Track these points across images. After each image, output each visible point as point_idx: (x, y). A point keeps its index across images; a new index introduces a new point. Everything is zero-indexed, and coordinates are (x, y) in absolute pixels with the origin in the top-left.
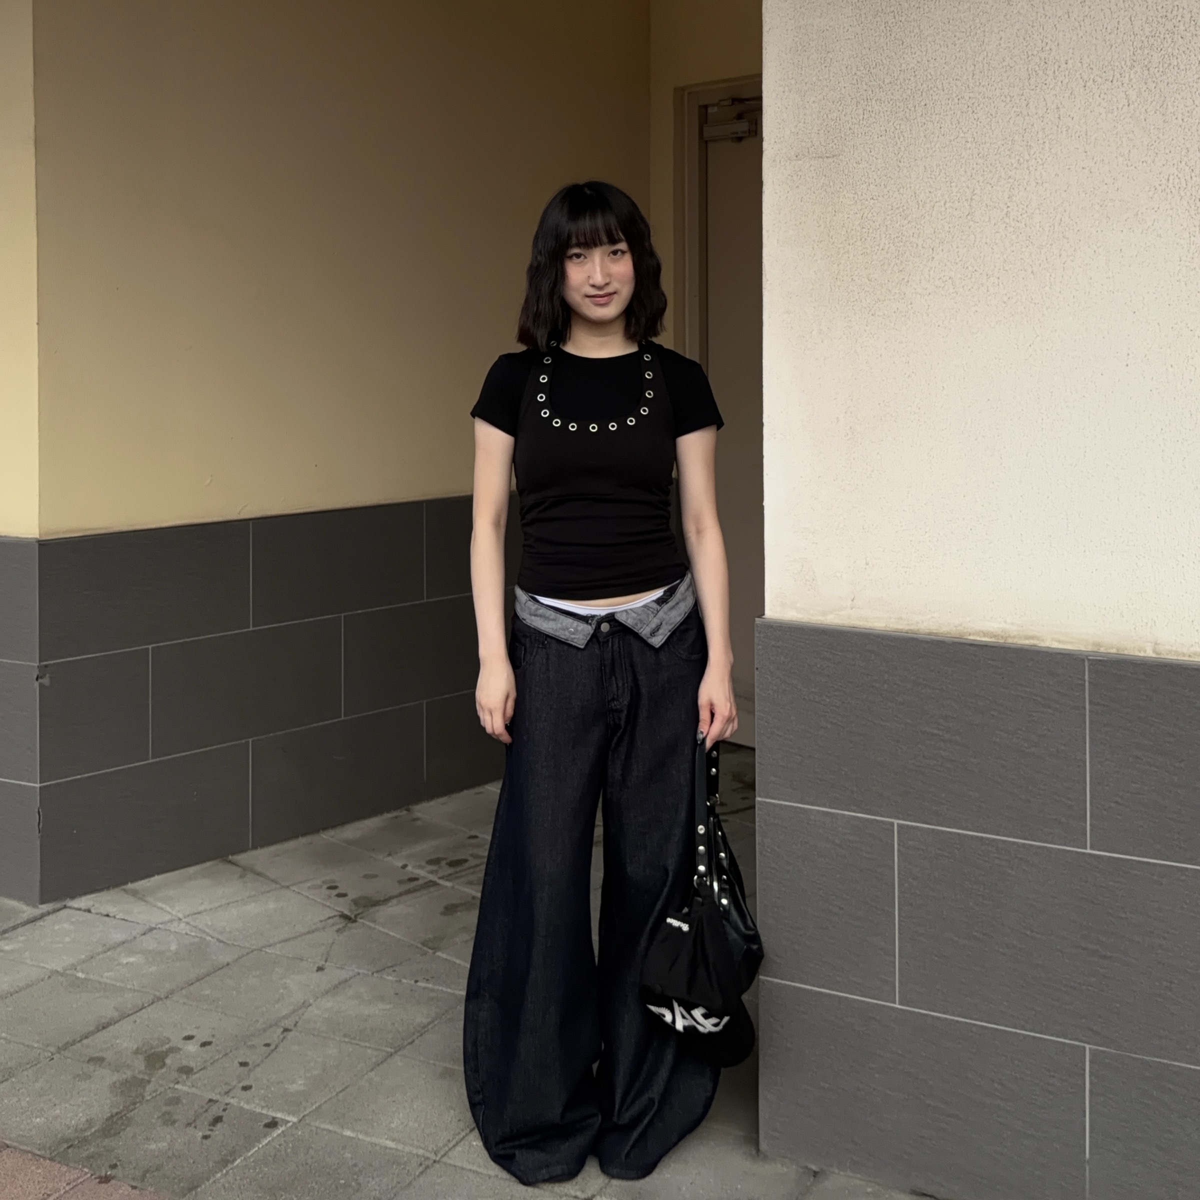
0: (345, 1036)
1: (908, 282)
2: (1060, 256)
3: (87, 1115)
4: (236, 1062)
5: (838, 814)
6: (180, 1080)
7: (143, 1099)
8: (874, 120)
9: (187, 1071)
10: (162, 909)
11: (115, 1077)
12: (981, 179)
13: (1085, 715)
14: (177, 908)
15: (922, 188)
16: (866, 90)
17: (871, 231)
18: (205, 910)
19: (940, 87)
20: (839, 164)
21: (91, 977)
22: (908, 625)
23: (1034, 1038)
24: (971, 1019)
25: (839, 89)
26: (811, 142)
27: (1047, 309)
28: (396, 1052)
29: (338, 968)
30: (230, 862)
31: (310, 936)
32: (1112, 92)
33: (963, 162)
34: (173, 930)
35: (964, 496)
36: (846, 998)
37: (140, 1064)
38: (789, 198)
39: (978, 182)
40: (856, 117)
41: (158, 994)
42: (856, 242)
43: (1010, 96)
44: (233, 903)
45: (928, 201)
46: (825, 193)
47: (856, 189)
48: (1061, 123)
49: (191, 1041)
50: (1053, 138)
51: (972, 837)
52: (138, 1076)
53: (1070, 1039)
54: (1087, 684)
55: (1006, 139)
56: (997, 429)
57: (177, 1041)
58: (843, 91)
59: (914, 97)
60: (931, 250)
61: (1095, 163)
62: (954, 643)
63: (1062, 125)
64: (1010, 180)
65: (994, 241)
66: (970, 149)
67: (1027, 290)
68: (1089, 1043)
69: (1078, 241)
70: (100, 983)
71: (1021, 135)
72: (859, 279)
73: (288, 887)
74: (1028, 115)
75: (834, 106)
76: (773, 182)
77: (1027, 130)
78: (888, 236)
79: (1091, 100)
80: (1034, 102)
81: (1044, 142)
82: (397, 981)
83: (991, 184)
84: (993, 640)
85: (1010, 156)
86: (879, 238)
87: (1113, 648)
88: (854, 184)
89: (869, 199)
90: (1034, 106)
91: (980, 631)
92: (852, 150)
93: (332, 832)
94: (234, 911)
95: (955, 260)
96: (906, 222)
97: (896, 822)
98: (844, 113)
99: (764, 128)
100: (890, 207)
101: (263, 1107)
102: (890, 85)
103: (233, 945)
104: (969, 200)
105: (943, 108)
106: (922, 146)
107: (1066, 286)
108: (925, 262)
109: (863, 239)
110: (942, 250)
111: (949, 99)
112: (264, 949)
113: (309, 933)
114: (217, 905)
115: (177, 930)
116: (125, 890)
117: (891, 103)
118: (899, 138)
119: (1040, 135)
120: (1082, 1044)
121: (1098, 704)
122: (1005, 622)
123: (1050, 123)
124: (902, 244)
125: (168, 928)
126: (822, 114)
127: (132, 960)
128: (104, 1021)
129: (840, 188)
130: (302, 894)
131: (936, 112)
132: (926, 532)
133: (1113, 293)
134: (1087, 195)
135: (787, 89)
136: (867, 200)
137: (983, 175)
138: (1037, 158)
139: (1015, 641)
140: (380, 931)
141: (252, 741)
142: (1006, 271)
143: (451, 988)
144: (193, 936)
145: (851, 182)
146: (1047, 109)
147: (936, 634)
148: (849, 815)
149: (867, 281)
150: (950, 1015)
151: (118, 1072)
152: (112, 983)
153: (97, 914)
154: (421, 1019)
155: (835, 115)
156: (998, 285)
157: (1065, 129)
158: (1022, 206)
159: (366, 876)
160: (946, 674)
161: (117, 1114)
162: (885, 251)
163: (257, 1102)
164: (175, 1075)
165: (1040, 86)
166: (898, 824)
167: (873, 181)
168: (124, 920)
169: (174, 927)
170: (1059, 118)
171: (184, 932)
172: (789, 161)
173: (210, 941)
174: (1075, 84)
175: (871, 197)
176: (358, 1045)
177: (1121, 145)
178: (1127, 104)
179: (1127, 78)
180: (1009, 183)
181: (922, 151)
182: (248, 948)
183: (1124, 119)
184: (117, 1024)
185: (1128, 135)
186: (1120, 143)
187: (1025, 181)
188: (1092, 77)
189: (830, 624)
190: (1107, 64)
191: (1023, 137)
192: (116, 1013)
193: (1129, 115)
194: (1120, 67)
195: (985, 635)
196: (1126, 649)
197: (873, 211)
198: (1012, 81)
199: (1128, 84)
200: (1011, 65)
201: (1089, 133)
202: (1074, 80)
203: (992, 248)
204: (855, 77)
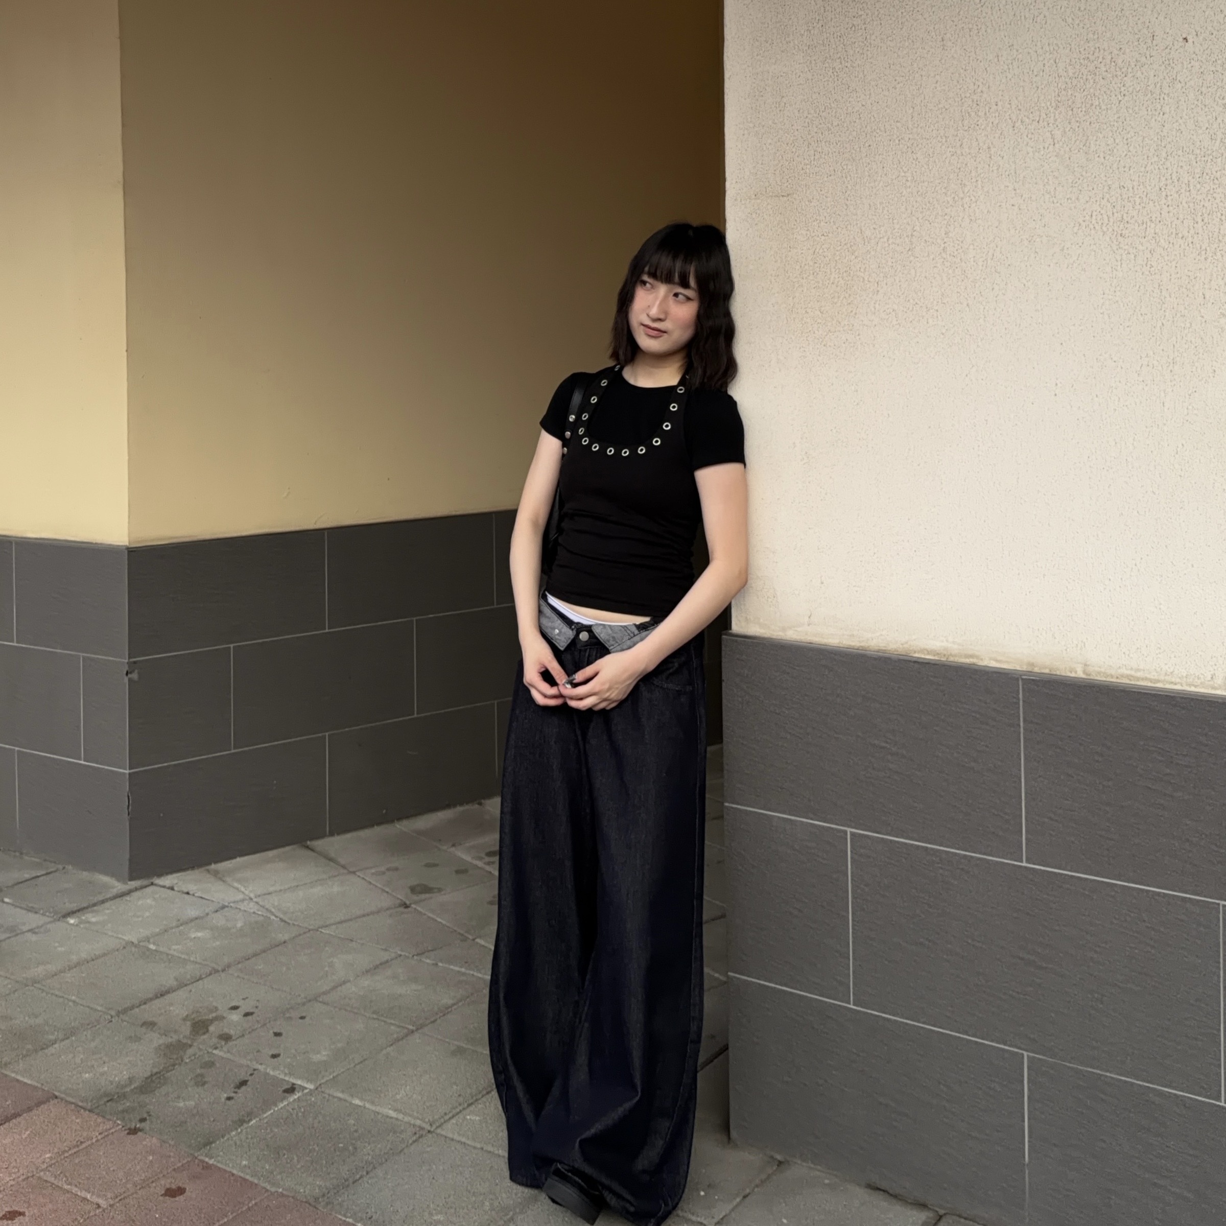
0: (374, 1012)
1: (856, 314)
2: (993, 289)
3: (130, 1073)
4: (271, 1032)
5: (797, 821)
6: (219, 1045)
7: (182, 1061)
8: (824, 161)
9: (226, 1038)
10: (237, 889)
11: (163, 1040)
12: (920, 216)
13: (1020, 733)
14: (251, 888)
15: (867, 225)
16: (816, 133)
17: (822, 266)
18: (276, 891)
19: (882, 129)
20: (793, 203)
21: (161, 949)
22: (859, 641)
23: (976, 1042)
24: (919, 1022)
25: (792, 131)
26: (769, 182)
27: (982, 340)
28: (417, 1029)
29: (382, 949)
30: (308, 847)
31: (364, 919)
32: (1039, 131)
33: (904, 200)
34: (242, 909)
35: (909, 520)
36: (806, 997)
37: (186, 1029)
39: (918, 219)
40: (808, 157)
41: (216, 967)
42: (809, 276)
43: (946, 137)
44: (302, 885)
45: (873, 237)
46: (780, 230)
47: (808, 226)
48: (992, 162)
49: (236, 1011)
50: (985, 176)
51: (918, 846)
52: (182, 1041)
53: (1009, 1046)
54: (1021, 702)
55: (942, 177)
56: (938, 455)
57: (222, 1009)
58: (796, 133)
59: (859, 138)
60: (876, 285)
61: (1024, 200)
62: (900, 660)
63: (993, 164)
64: (946, 217)
65: (932, 275)
66: (910, 187)
67: (963, 322)
68: (1027, 1051)
69: (1009, 275)
70: (168, 955)
71: (956, 174)
72: (812, 311)
73: (354, 873)
74: (962, 155)
75: (788, 148)
76: (735, 219)
77: (961, 169)
78: (837, 271)
79: (1019, 140)
80: (967, 142)
81: (977, 181)
82: (433, 964)
83: (929, 221)
84: (936, 658)
85: (946, 194)
86: (829, 272)
87: (1046, 668)
88: (807, 222)
89: (820, 235)
90: (967, 146)
91: (924, 649)
92: (804, 189)
93: (405, 822)
94: (301, 893)
95: (898, 293)
96: (853, 257)
97: (849, 830)
98: (797, 154)
99: (727, 169)
100: (839, 243)
101: (286, 1074)
102: (838, 127)
103: (294, 925)
104: (910, 236)
105: (886, 148)
106: (867, 185)
107: (999, 318)
108: (870, 295)
109: (815, 274)
110: (886, 284)
111: (890, 140)
112: (320, 930)
113: (364, 916)
114: (286, 887)
115: (246, 909)
116: (208, 871)
117: (839, 144)
118: (846, 178)
119: (973, 174)
120: (1021, 1051)
121: (1032, 722)
122: (947, 641)
123: (982, 162)
124: (850, 278)
125: (238, 907)
126: (777, 155)
127: (199, 934)
128: (163, 989)
129: (794, 225)
130: (365, 880)
131: (879, 152)
132: (875, 553)
133: (1042, 325)
134: (1017, 231)
135: (746, 132)
136: (818, 236)
137: (922, 212)
138: (971, 196)
139: (957, 659)
140: (429, 917)
141: (329, 735)
142: (944, 303)
143: (481, 973)
144: (258, 914)
145: (804, 219)
146: (979, 149)
147: (884, 651)
148: (807, 822)
149: (819, 313)
150: (900, 1018)
151: (166, 1036)
152: (177, 955)
153: (179, 892)
154: (447, 1000)
155: (789, 156)
156: (937, 317)
157: (996, 168)
158: (958, 242)
159: (428, 865)
160: (893, 689)
161: (156, 1073)
162: (835, 285)
163: (282, 1069)
164: (215, 1040)
165: (973, 126)
166: (851, 832)
167: (824, 219)
168: (201, 898)
169: (242, 906)
170: (990, 157)
171: (252, 911)
172: (748, 200)
173: (273, 920)
174: (1005, 125)
175: (822, 234)
176: (385, 1022)
177: (1047, 183)
178: (1053, 143)
179: (1052, 118)
180: (945, 219)
181: (867, 190)
182: (306, 928)
183: (1050, 157)
184: (174, 993)
185: (1055, 173)
186: (1046, 180)
187: (960, 219)
188: (1020, 118)
189: (789, 639)
190: (1033, 105)
191: (958, 176)
192: (175, 983)
193: (1055, 154)
194: (1046, 108)
195: (928, 653)
196: (1058, 670)
197: (823, 247)
198: (947, 122)
199: (1053, 124)
200: (947, 107)
201: (1018, 172)
202: (1004, 121)
203: (931, 282)
204: (807, 120)
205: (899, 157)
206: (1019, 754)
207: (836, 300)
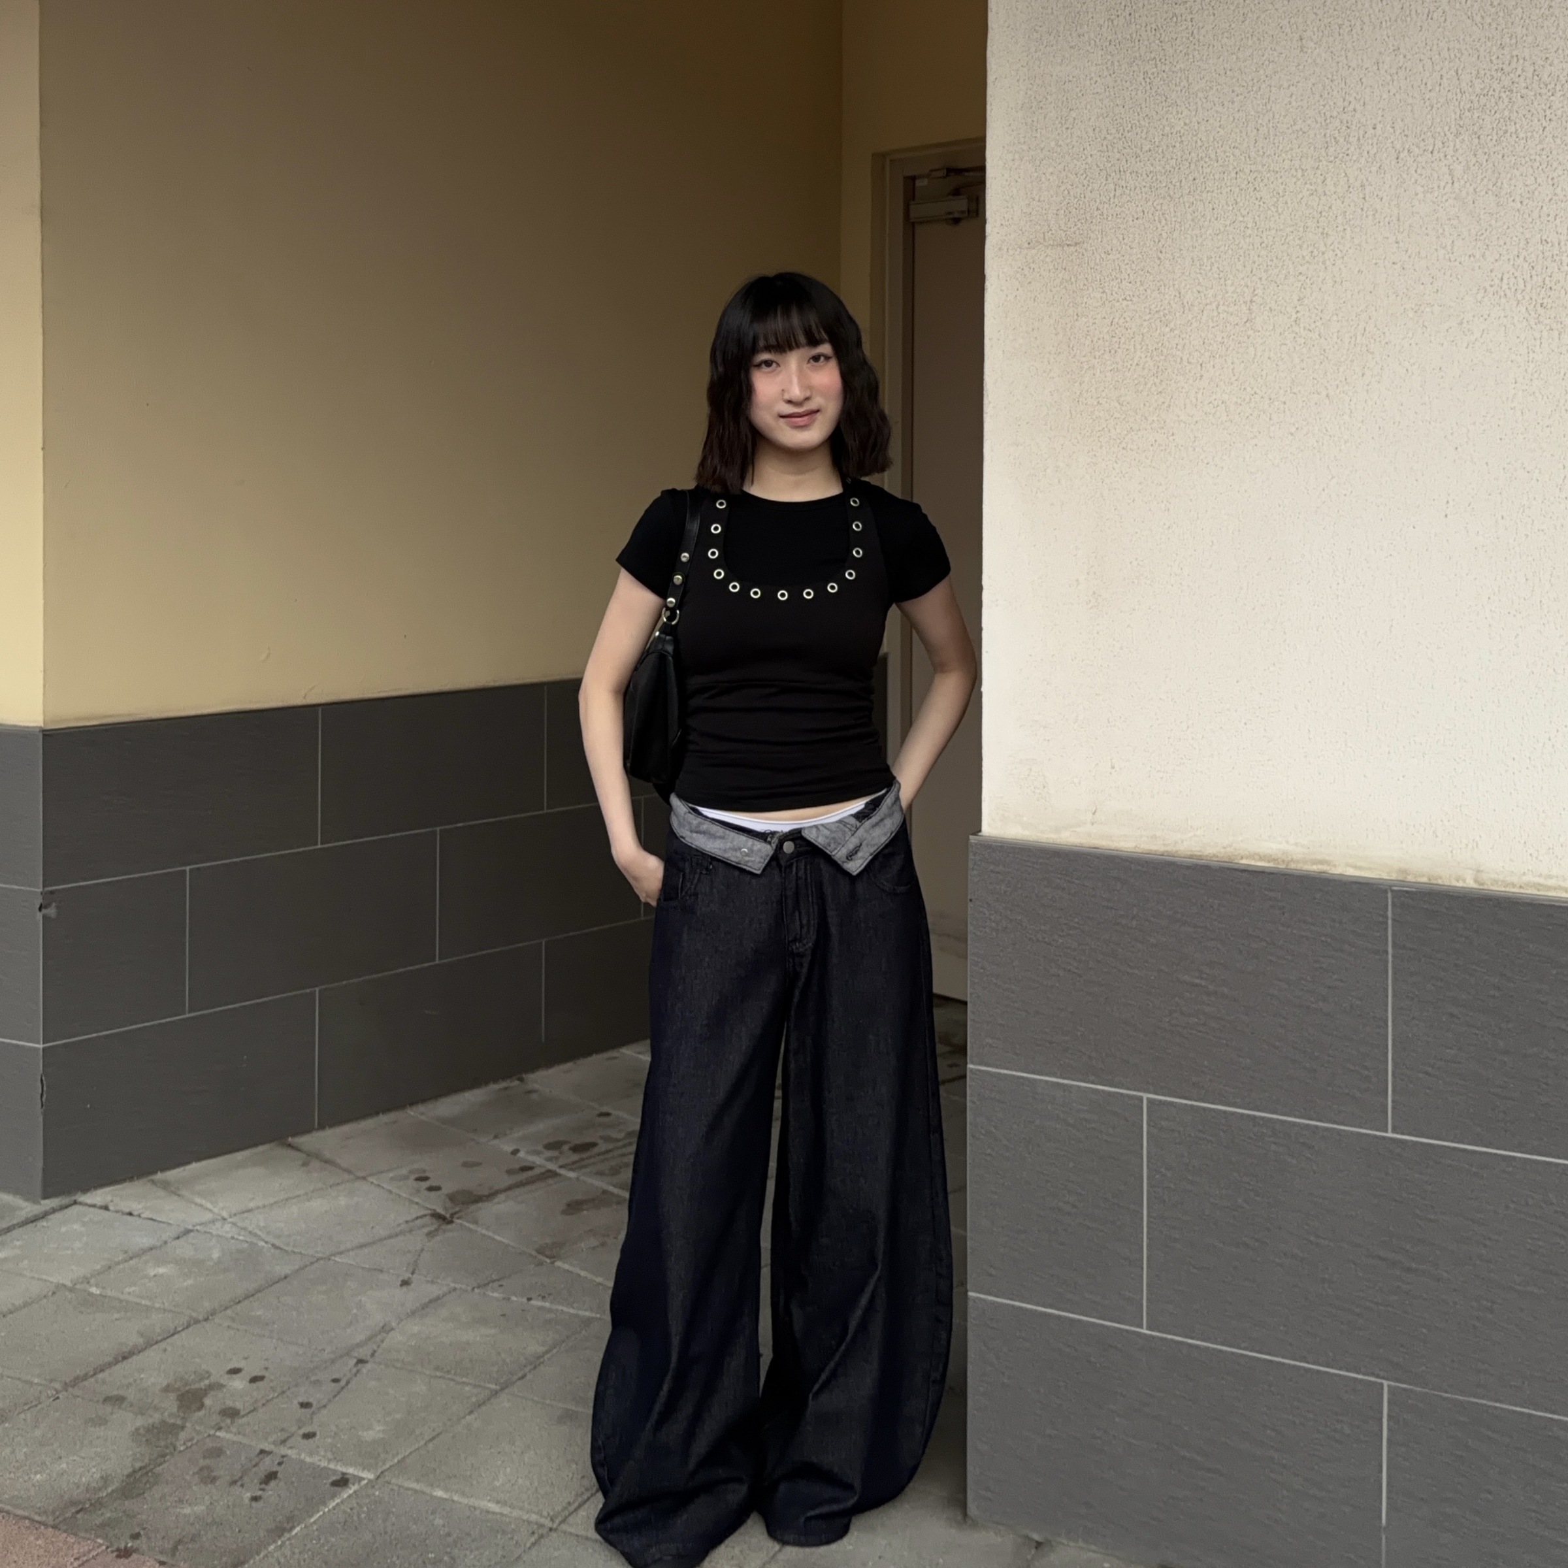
0: (437, 1368)
1: (1169, 406)
2: (1363, 375)
3: (102, 1470)
4: (295, 1402)
5: (1071, 1086)
6: (222, 1425)
7: (175, 1449)
8: (1128, 198)
9: (231, 1413)
10: (201, 1206)
11: (140, 1422)
12: (1264, 276)
13: (1387, 961)
14: (221, 1205)
15: (1188, 286)
16: (1118, 160)
17: (1123, 340)
18: (258, 1208)
19: (1213, 156)
20: (1083, 255)
21: (109, 1292)
22: (1164, 845)
23: (1318, 1372)
24: (1238, 1348)
25: (1084, 157)
26: (1048, 225)
27: (1346, 442)
28: (502, 1389)
29: (428, 1282)
30: (290, 1146)
31: (393, 1240)
32: (1433, 165)
33: (1242, 254)
34: (214, 1233)
35: (1237, 682)
36: (1080, 1321)
37: (170, 1404)
38: (1018, 298)
39: (1260, 279)
40: (1106, 194)
41: (194, 1315)
42: (1103, 354)
43: (1302, 170)
44: (293, 1198)
45: (1196, 303)
46: (1064, 291)
47: (1104, 287)
48: (1366, 205)
49: (238, 1375)
50: (1356, 224)
51: (1244, 1115)
52: (168, 1420)
53: (1364, 1374)
54: (1390, 922)
55: (1296, 224)
56: (1280, 596)
57: (218, 1374)
58: (1090, 160)
59: (1179, 169)
60: (1199, 367)
61: (1410, 257)
62: (1222, 869)
63: (1368, 209)
64: (1300, 277)
65: (1279, 355)
66: (1250, 236)
67: (1320, 419)
68: (1387, 1379)
69: (1386, 357)
70: (121, 1301)
71: (1315, 220)
72: (1107, 402)
73: (364, 1178)
74: (1325, 195)
75: (1077, 179)
76: (999, 276)
77: (1323, 214)
78: (1144, 348)
79: (1405, 176)
80: (1332, 178)
82: (504, 1299)
83: (1276, 283)
84: (1271, 865)
85: (1301, 247)
86: (1133, 350)
87: (1423, 876)
88: (1102, 282)
89: (1121, 300)
90: (1332, 183)
91: (1255, 854)
92: (1099, 236)
93: (421, 1108)
94: (295, 1209)
95: (1230, 379)
96: (1168, 329)
97: (1146, 1096)
98: (1090, 188)
99: (988, 207)
100: (1148, 311)
101: (329, 1461)
102: (1149, 153)
103: (294, 1252)
104: (1249, 303)
105: (1217, 184)
106: (1189, 232)
107: (1370, 413)
108: (1191, 382)
109: (1113, 352)
110: (1214, 366)
111: (1224, 173)
112: (333, 1258)
113: (390, 1237)
114: (272, 1200)
115: (220, 1233)
116: (153, 1182)
117: (1150, 176)
118: (1160, 222)
119: (1340, 219)
120: (1379, 1380)
121: (1404, 947)
122: (1287, 842)
124: (1163, 358)
125: (208, 1230)
126: (1062, 189)
127: (161, 1270)
128: (125, 1349)
129: (1084, 285)
130: (383, 1188)
131: (1208, 189)
132: (1188, 727)
133: (1430, 423)
134: (1399, 298)
135: (1017, 156)
136: (1118, 301)
137: (1266, 271)
138: (1336, 249)
139: (1299, 866)
140: (484, 1235)
141: (320, 991)
142: (1295, 393)
143: (573, 1308)
144: (239, 1240)
145: (1098, 278)
146: (1349, 187)
147: (1200, 857)
148: (1086, 1088)
149: (1117, 404)
150: (1213, 1343)
151: (143, 1414)
152: (135, 1300)
153: (117, 1212)
154: (535, 1348)
155: (1079, 191)
156: (1284, 412)
157: (1372, 213)
158: (1316, 311)
159: (466, 1165)
160: (1212, 907)
161: (141, 1468)
162: (1141, 366)
163: (322, 1453)
164: (216, 1418)
165: (1341, 156)
166: (1148, 1099)
167: (1127, 277)
168: (151, 1219)
169: (215, 1229)
170: (1364, 198)
171: (229, 1235)
172: (1019, 249)
173: (263, 1247)
174: (1385, 155)
175: (1123, 297)
176: (453, 1380)
177: (1442, 234)
178: (1451, 181)
179: (1451, 148)
180: (1299, 281)
181: (1189, 240)
182: (313, 1256)
183: (1447, 200)
184: (141, 1354)
185: (1452, 222)
186: (1441, 231)
187: (1320, 279)
188: (1407, 147)
189: (1065, 843)
190: (1425, 130)
191: (1318, 222)
192: (141, 1340)
193: (1454, 196)
194: (1442, 134)
195: (1261, 859)
196: (1441, 878)
197: (1125, 315)
198: (1305, 150)
199: (1452, 156)
200: (1305, 130)
201: (1402, 219)
202: (1384, 150)
203: (1277, 365)
204: (1105, 143)
205: (1235, 195)
206: (1386, 990)
207: (1141, 388)
